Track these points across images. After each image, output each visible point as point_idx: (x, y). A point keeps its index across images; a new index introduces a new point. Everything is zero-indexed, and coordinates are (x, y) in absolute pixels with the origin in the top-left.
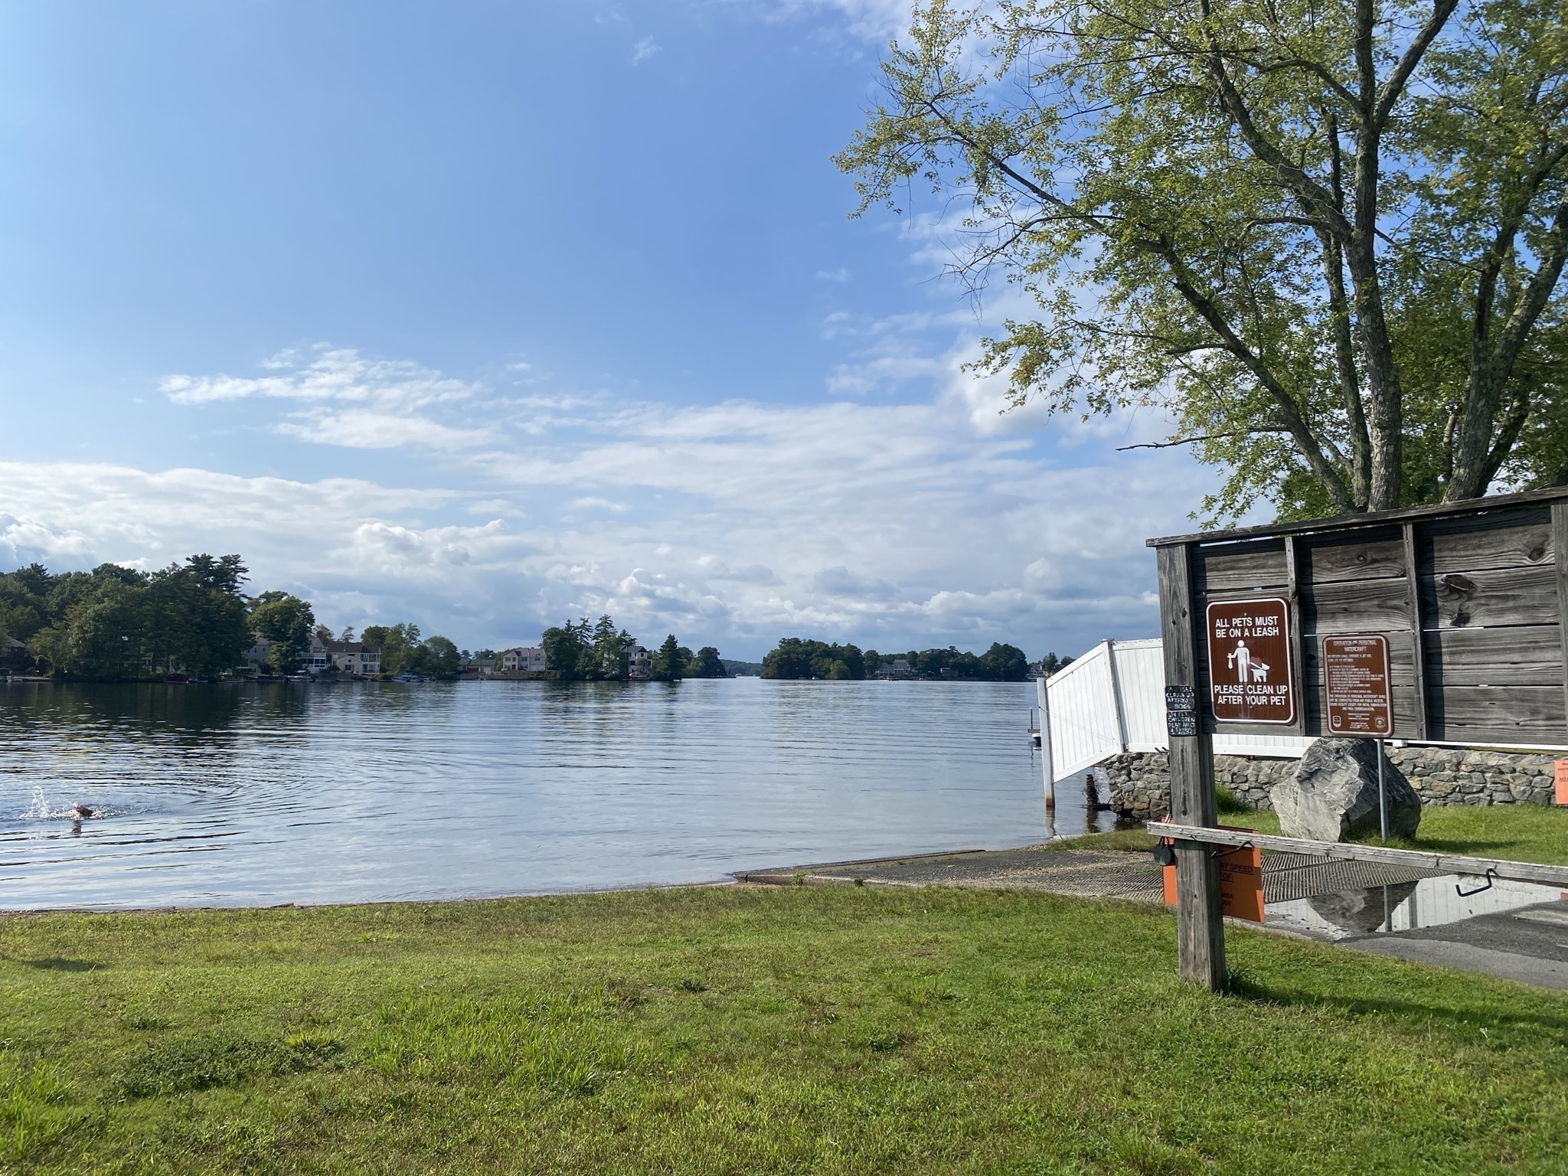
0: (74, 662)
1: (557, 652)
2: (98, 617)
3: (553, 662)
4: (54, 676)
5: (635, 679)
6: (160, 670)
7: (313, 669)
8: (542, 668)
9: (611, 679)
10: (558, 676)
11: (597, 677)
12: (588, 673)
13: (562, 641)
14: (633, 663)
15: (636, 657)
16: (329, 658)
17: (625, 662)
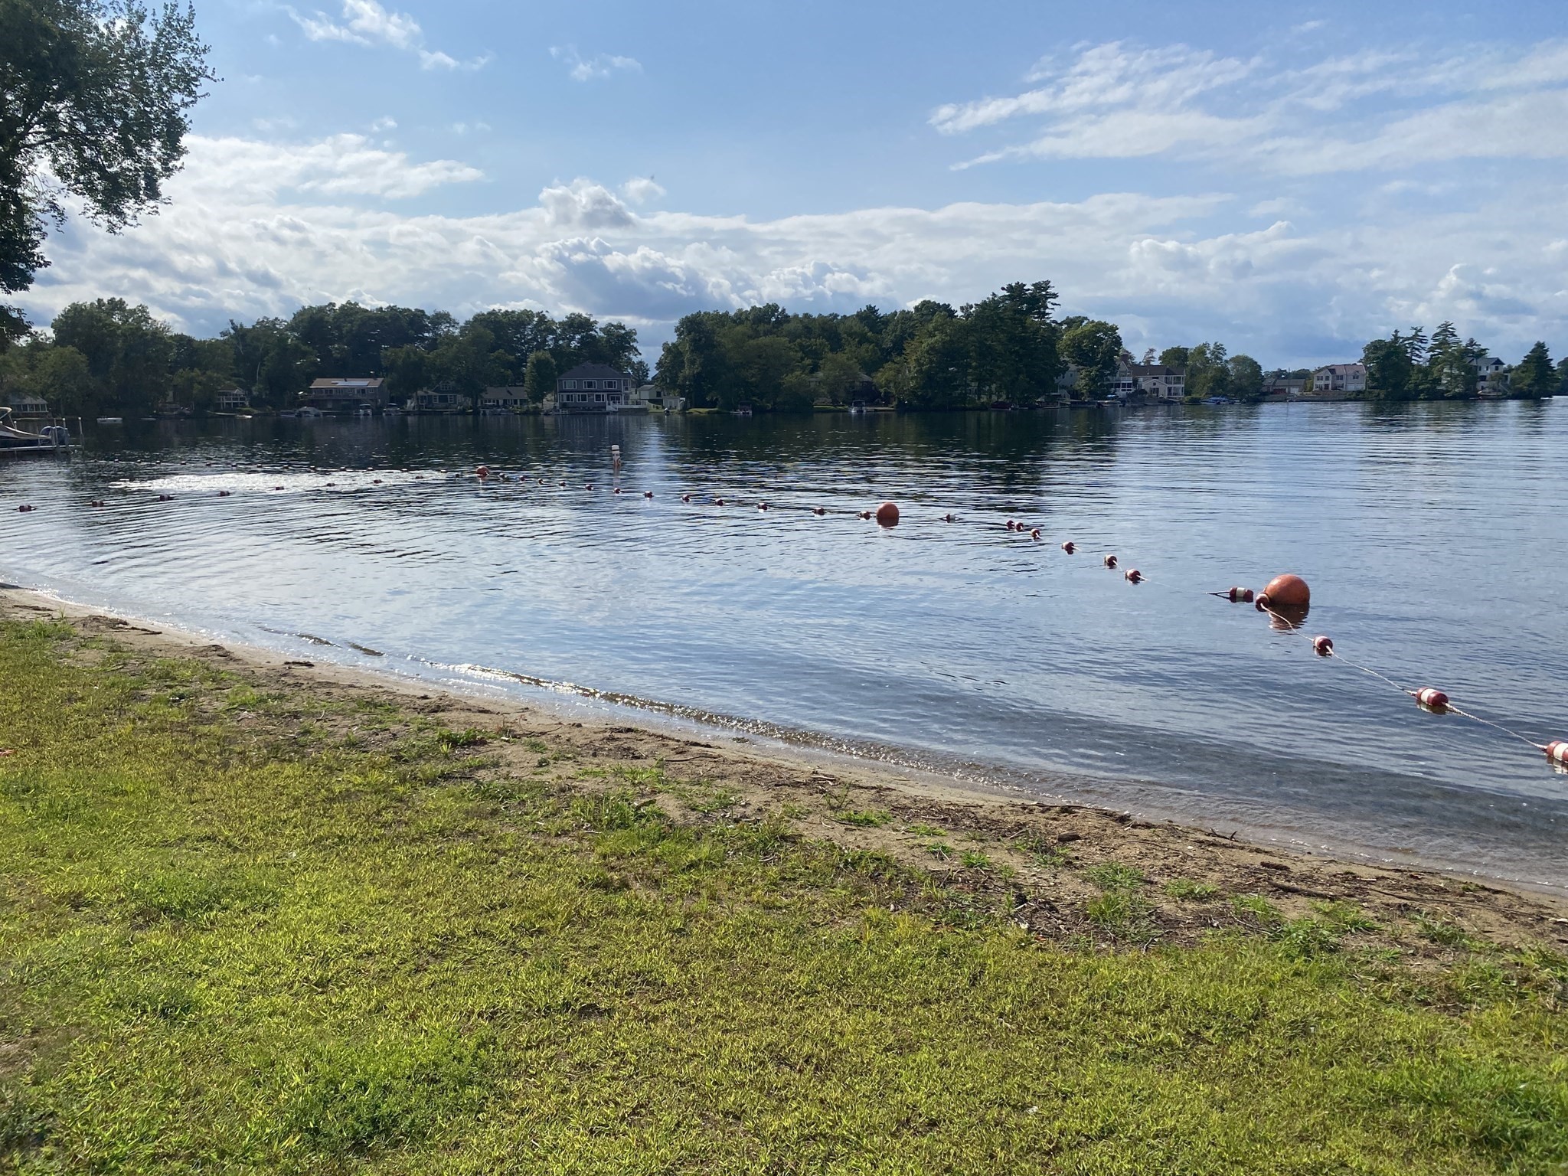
0: (913, 393)
1: (1382, 367)
2: (932, 349)
3: (1377, 380)
4: (897, 406)
5: (1486, 398)
6: (984, 399)
7: (1121, 393)
8: (1362, 387)
9: (1454, 398)
10: (1382, 396)
11: (1434, 395)
12: (1422, 391)
13: (1387, 356)
14: (1483, 378)
15: (1487, 371)
16: (1135, 382)
17: (1472, 376)
